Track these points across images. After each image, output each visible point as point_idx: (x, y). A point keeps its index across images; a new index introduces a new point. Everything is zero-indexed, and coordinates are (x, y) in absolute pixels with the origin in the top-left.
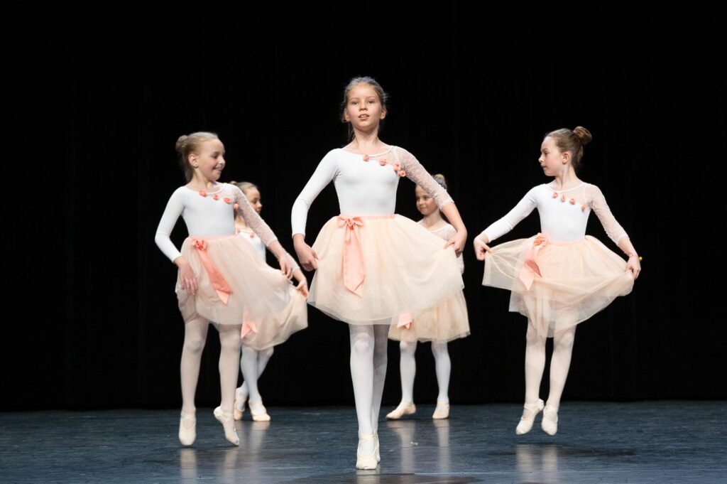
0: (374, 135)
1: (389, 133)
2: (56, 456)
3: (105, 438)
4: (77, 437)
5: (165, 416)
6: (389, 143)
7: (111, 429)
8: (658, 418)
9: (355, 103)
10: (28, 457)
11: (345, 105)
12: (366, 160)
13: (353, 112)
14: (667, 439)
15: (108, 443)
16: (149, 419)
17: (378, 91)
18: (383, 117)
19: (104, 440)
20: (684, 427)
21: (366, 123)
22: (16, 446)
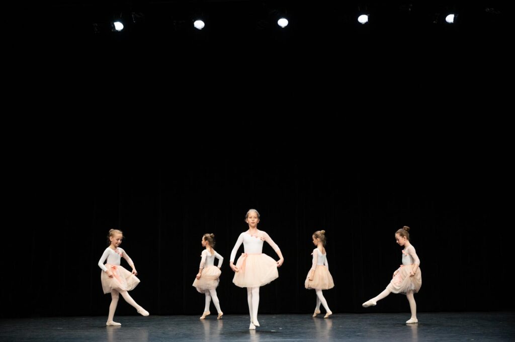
0: (255, 228)
9: (250, 218)
11: (247, 218)
13: (249, 221)
18: (258, 222)
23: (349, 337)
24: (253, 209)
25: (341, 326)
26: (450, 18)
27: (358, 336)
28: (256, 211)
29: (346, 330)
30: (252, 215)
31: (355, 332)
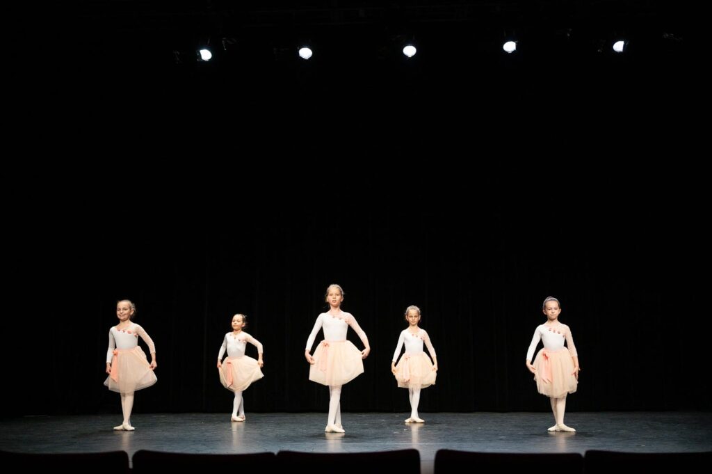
0: (339, 308)
1: (344, 307)
9: (331, 295)
11: (327, 295)
12: (334, 317)
13: (330, 299)
17: (341, 292)
21: (335, 303)
23: (491, 441)
24: (335, 284)
25: (480, 428)
26: (619, 46)
27: (501, 439)
28: (338, 286)
29: (486, 432)
30: (334, 293)
31: (497, 435)
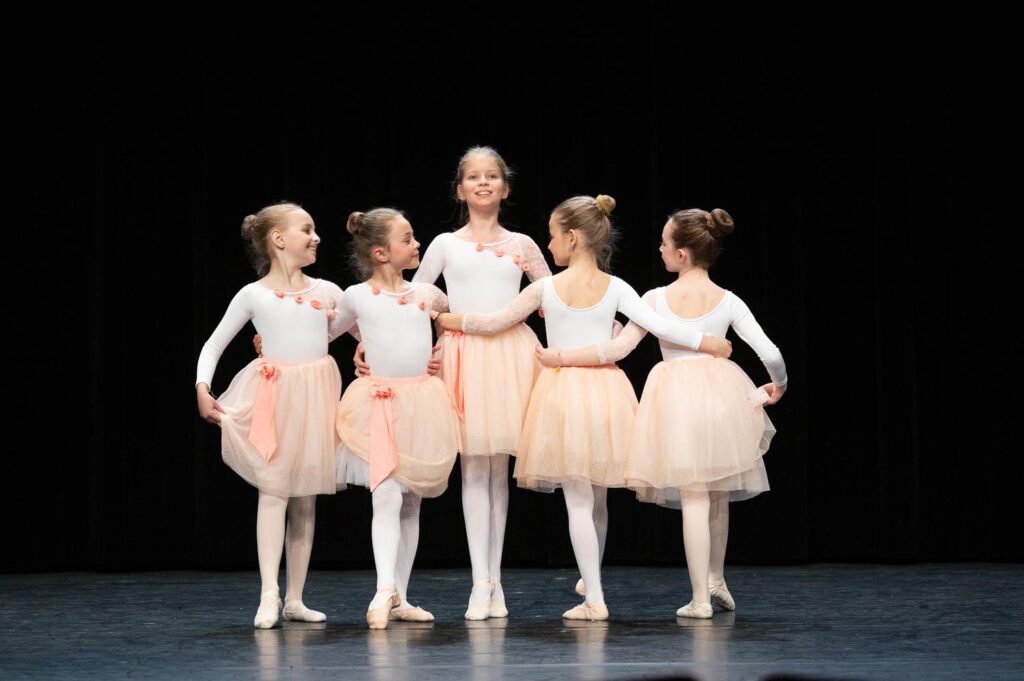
2: (81, 637)
3: (151, 612)
4: (111, 610)
5: (236, 581)
6: (511, 229)
7: (156, 599)
8: (949, 588)
10: (44, 637)
13: (469, 188)
14: (963, 618)
15: (156, 619)
16: (211, 585)
18: (505, 196)
19: (149, 615)
20: (988, 600)
21: (485, 202)
22: (25, 622)
